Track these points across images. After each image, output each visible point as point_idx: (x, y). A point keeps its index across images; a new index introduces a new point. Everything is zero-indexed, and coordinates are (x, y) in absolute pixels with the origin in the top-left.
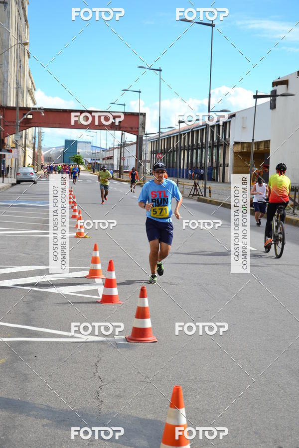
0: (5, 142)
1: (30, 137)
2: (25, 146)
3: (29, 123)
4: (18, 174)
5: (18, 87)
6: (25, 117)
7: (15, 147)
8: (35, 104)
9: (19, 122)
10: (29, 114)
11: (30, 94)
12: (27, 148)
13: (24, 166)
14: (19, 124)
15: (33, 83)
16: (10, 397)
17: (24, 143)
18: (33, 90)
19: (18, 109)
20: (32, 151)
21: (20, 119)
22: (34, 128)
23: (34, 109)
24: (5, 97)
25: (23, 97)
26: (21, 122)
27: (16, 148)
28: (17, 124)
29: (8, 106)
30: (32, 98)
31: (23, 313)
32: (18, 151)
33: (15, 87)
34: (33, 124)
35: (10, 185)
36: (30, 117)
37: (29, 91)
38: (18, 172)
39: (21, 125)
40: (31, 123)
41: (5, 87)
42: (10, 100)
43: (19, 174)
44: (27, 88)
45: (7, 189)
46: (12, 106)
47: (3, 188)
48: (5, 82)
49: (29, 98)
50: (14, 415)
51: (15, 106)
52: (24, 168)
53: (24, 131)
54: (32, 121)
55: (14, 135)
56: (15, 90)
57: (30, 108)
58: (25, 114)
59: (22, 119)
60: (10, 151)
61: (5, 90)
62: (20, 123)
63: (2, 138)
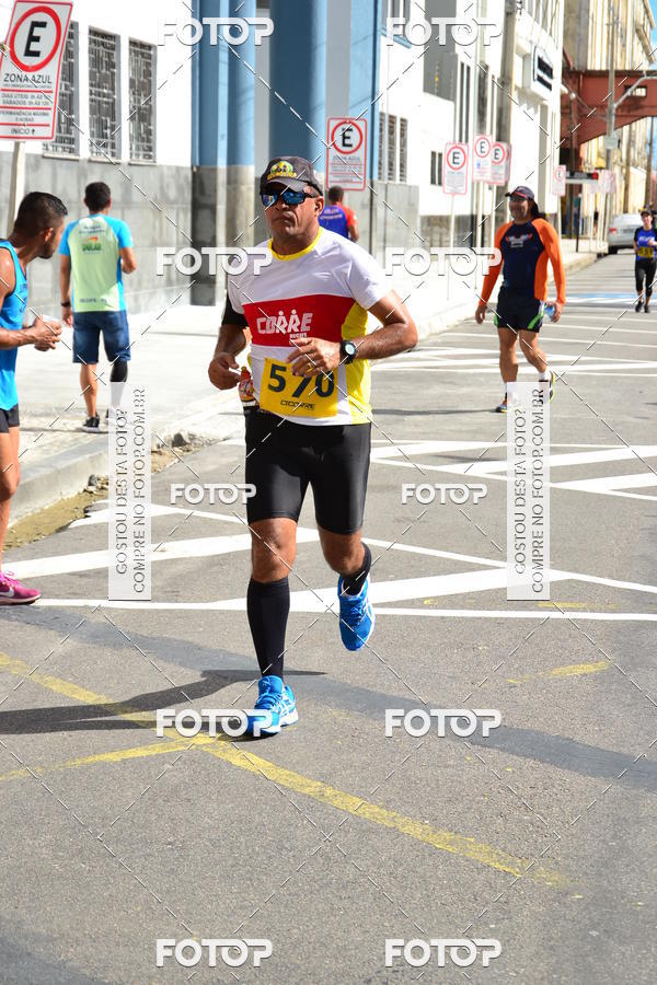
0: (581, 155)
1: (639, 142)
2: (628, 164)
3: (637, 109)
4: (611, 230)
5: (614, 23)
6: (629, 93)
7: (603, 164)
8: (651, 61)
9: (615, 106)
10: (639, 87)
11: (641, 38)
12: (632, 169)
13: (626, 211)
14: (614, 111)
15: (647, 12)
16: (625, 751)
17: (624, 157)
18: (647, 28)
19: (612, 76)
20: (645, 176)
21: (617, 99)
22: (649, 119)
23: (650, 73)
24: (582, 48)
25: (624, 45)
26: (619, 107)
27: (607, 168)
28: (610, 112)
29: (589, 68)
30: (645, 47)
31: (643, 556)
32: (613, 176)
33: (606, 21)
34: (646, 111)
35: (595, 256)
36: (641, 92)
37: (637, 31)
38: (614, 226)
39: (620, 113)
40: (642, 107)
41: (582, 23)
42: (594, 55)
43: (614, 230)
44: (635, 23)
45: (586, 267)
46: (597, 68)
47: (578, 264)
48: (583, 12)
49: (639, 48)
50: (635, 792)
51: (604, 68)
52: (626, 215)
53: (626, 128)
54: (644, 103)
55: (601, 138)
56: (605, 27)
57: (641, 72)
58: (627, 87)
59: (621, 100)
60: (593, 176)
61: (582, 31)
62: (617, 110)
63: (574, 146)
